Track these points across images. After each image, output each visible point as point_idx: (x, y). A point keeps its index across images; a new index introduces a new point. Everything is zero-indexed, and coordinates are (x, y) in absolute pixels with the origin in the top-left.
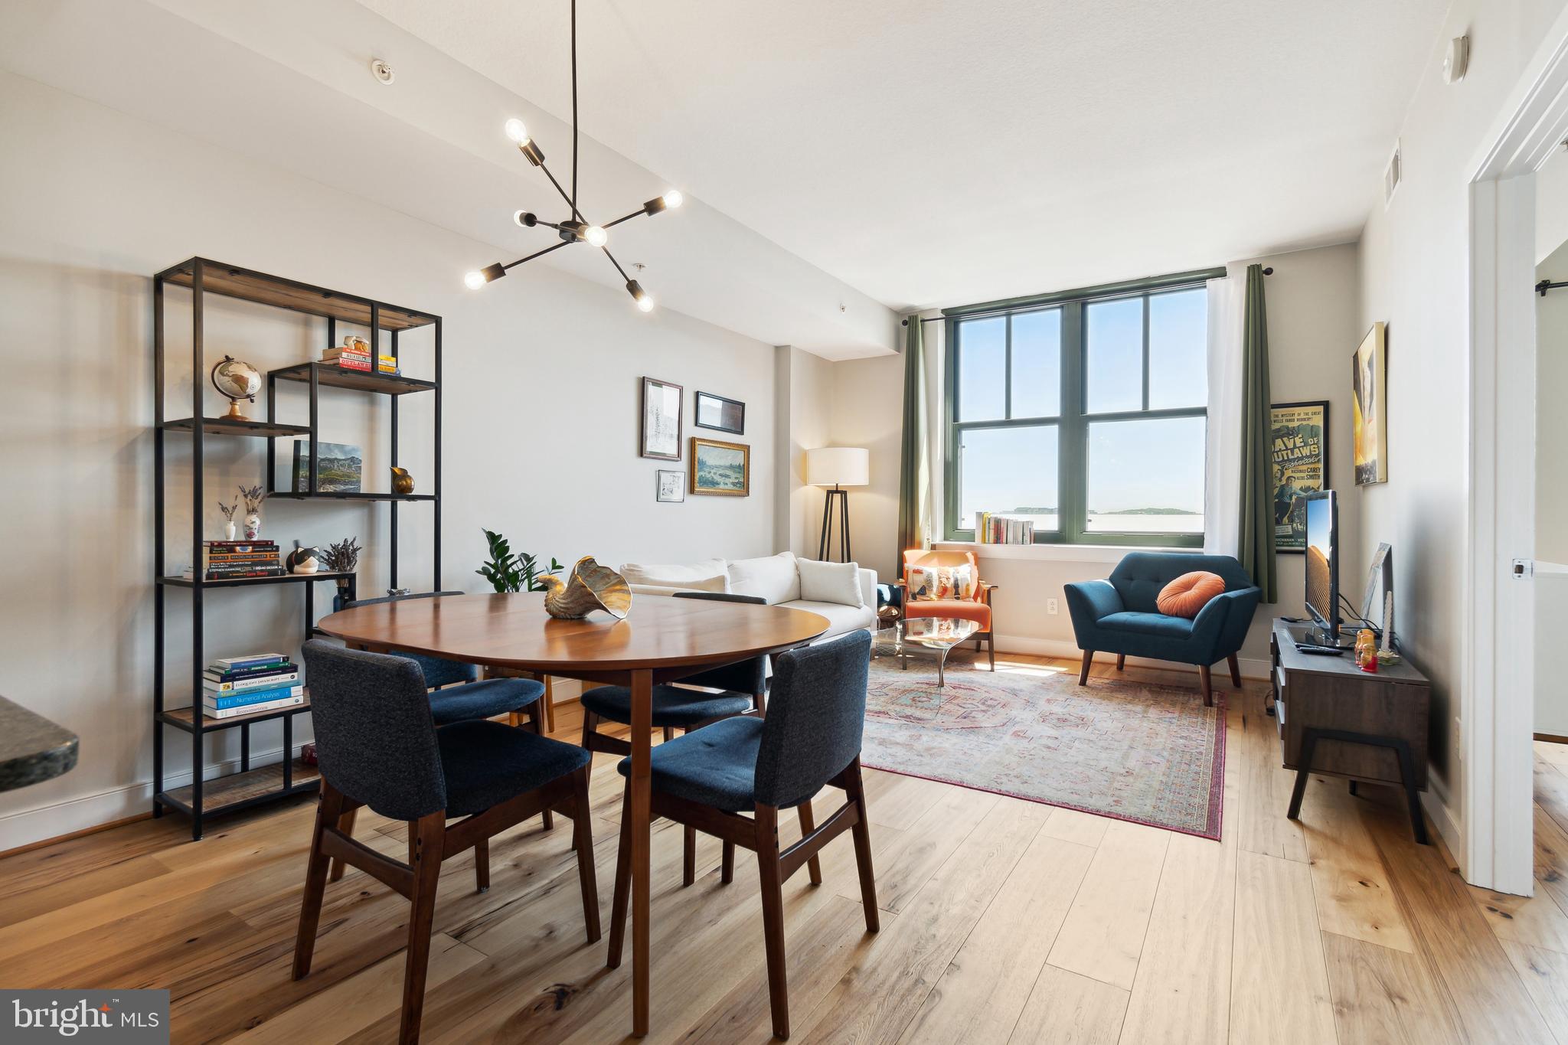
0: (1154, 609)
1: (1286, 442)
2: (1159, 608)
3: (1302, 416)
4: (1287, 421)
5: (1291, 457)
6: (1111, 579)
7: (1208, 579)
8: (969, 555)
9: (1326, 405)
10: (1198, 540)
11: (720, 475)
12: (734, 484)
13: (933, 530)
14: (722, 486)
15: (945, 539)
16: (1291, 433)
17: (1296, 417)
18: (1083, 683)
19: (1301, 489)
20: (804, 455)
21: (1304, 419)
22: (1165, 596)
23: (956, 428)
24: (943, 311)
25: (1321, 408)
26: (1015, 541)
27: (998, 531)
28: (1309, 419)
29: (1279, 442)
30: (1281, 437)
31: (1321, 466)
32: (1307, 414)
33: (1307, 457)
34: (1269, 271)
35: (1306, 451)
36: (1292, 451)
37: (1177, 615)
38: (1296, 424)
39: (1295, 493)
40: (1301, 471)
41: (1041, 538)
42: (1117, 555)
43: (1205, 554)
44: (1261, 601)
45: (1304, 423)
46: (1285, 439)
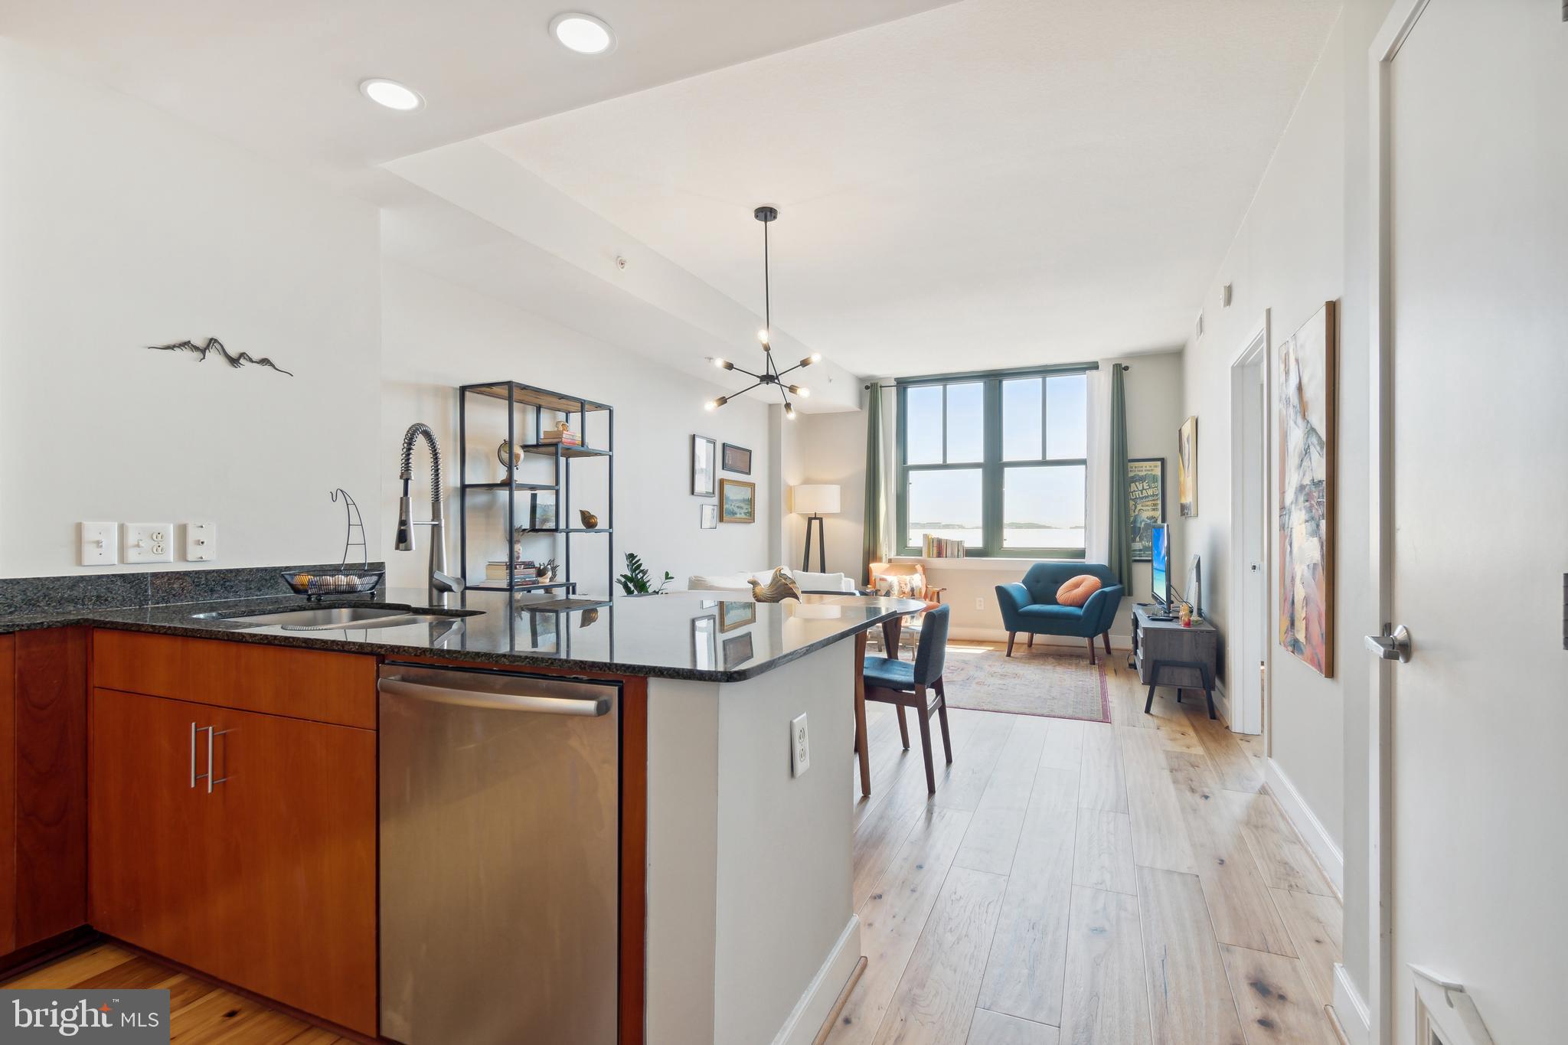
0: (1056, 603)
1: (1138, 486)
2: (1058, 601)
3: (1148, 468)
4: (1139, 471)
5: (1141, 496)
6: (1023, 582)
7: (1090, 581)
8: (919, 567)
9: (1163, 461)
10: (1081, 554)
11: (738, 507)
12: (745, 513)
13: (890, 548)
14: (738, 516)
15: (897, 555)
16: (1142, 479)
17: (1144, 469)
18: (1009, 655)
19: (1147, 518)
20: (790, 489)
21: (1149, 470)
22: (1063, 592)
23: (904, 470)
24: (896, 379)
25: (1159, 463)
26: (952, 556)
27: (940, 548)
28: (1152, 470)
29: (1133, 485)
30: (1135, 482)
31: (1159, 502)
32: (1151, 467)
33: (1151, 496)
34: (1126, 368)
35: (1150, 492)
36: (1142, 491)
37: (1071, 605)
38: (1143, 473)
39: (1143, 521)
40: (1147, 506)
41: (971, 553)
42: (1028, 564)
43: (1086, 563)
44: (1124, 595)
45: (1149, 473)
46: (1137, 483)
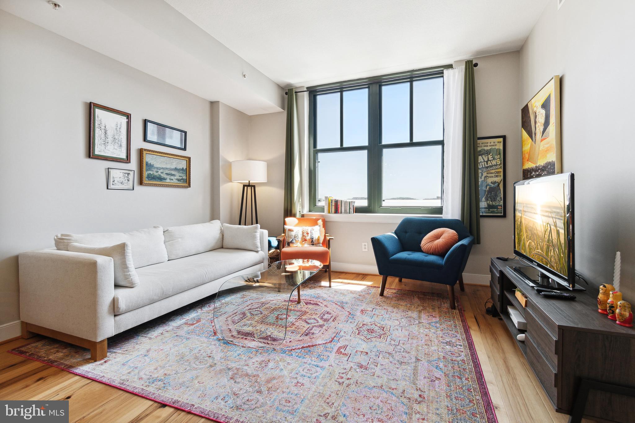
0: (419, 250)
1: (484, 158)
2: (422, 249)
3: (492, 144)
4: (484, 146)
5: (486, 166)
6: (396, 233)
7: (448, 233)
8: (320, 222)
9: (504, 137)
10: (439, 210)
11: (166, 174)
12: (178, 180)
13: (303, 207)
14: (168, 181)
15: (310, 211)
16: (488, 153)
17: (489, 144)
18: (382, 294)
19: (492, 183)
20: (229, 165)
21: (493, 146)
22: (426, 242)
23: (315, 151)
24: (307, 88)
25: (501, 140)
26: (346, 212)
27: (336, 207)
28: (496, 145)
29: (480, 157)
30: (481, 155)
31: (502, 170)
32: (494, 143)
33: (495, 165)
34: (476, 65)
35: (494, 163)
36: (487, 162)
37: (433, 254)
38: (489, 148)
39: (488, 185)
40: (491, 173)
41: (359, 210)
42: (399, 218)
43: (444, 218)
44: (474, 244)
45: (493, 147)
46: (483, 156)
